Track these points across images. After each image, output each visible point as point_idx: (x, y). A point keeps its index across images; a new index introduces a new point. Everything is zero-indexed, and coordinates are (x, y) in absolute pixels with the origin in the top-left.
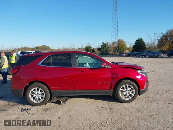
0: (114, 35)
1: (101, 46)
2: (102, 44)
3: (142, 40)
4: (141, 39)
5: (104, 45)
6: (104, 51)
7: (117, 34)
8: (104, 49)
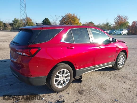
0: (23, 12)
1: (13, 21)
2: (14, 20)
3: (48, 20)
4: (47, 18)
5: (16, 21)
6: (16, 27)
7: (26, 12)
8: (16, 24)
